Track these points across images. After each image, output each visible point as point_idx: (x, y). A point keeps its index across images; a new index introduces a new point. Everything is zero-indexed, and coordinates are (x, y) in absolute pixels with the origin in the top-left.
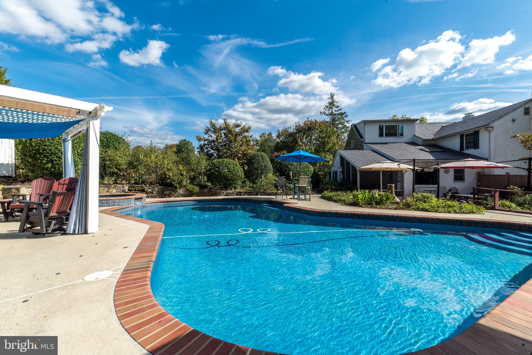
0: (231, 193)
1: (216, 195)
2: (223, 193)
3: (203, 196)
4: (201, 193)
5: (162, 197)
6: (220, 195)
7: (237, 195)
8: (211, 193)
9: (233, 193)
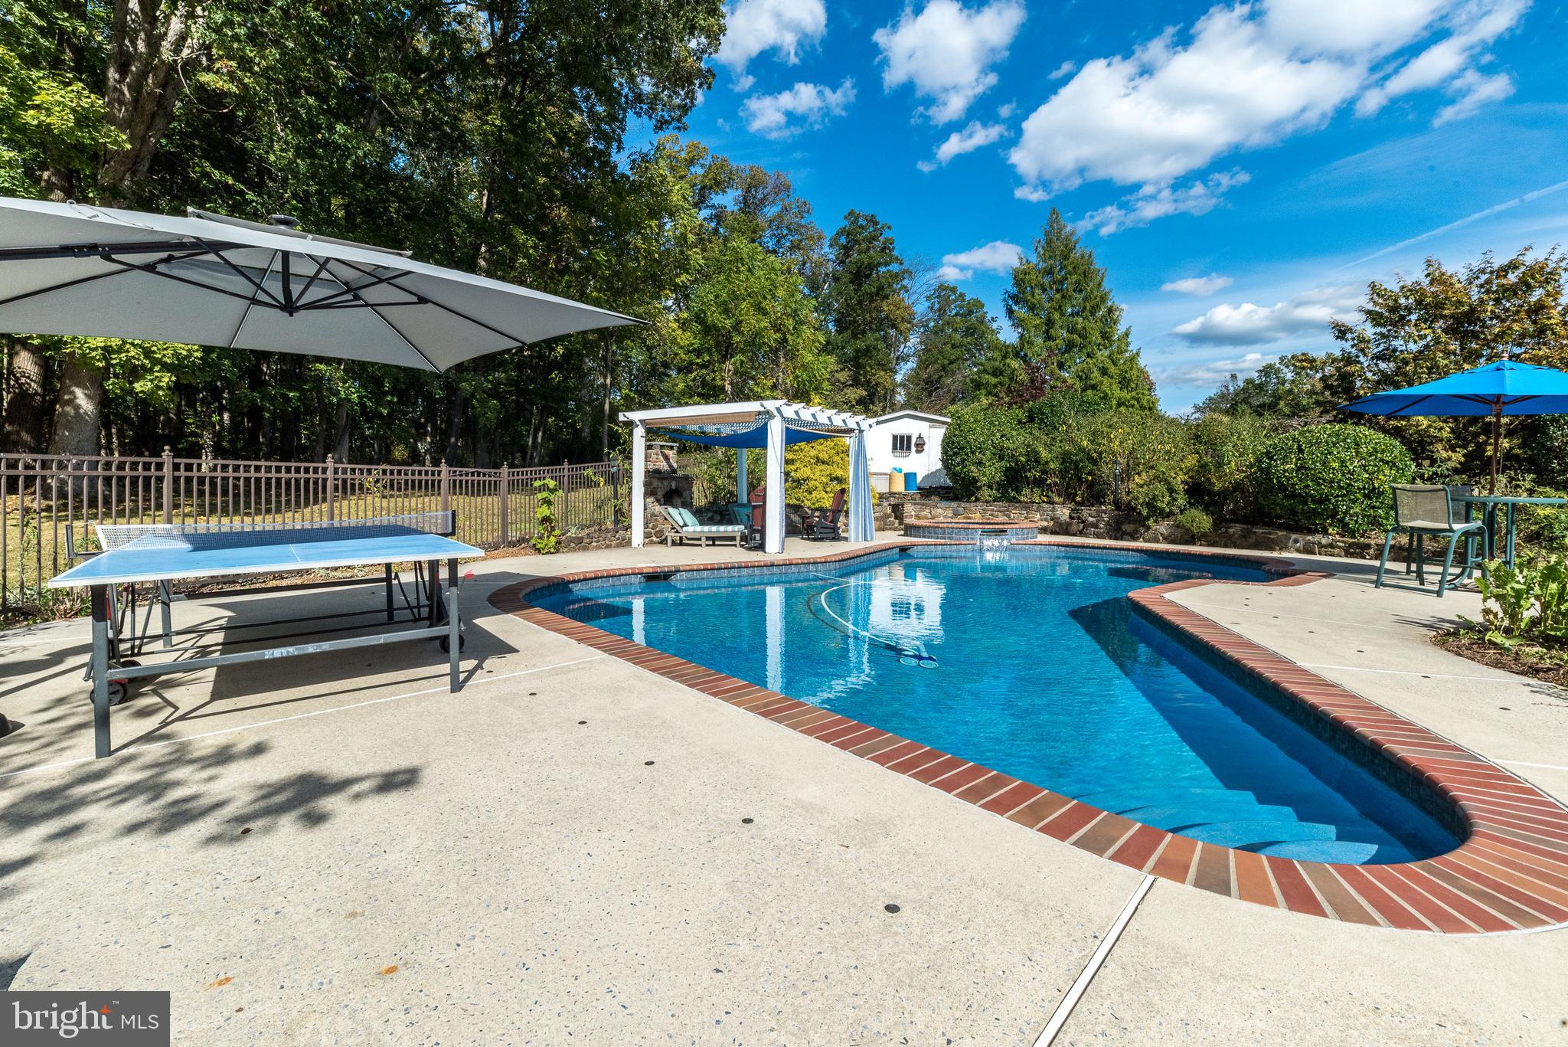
0: (1325, 546)
1: (1272, 549)
2: (1296, 541)
3: (1226, 546)
4: (1220, 535)
5: (1116, 539)
6: (1284, 547)
7: (1348, 554)
8: (1252, 540)
9: (1331, 546)
